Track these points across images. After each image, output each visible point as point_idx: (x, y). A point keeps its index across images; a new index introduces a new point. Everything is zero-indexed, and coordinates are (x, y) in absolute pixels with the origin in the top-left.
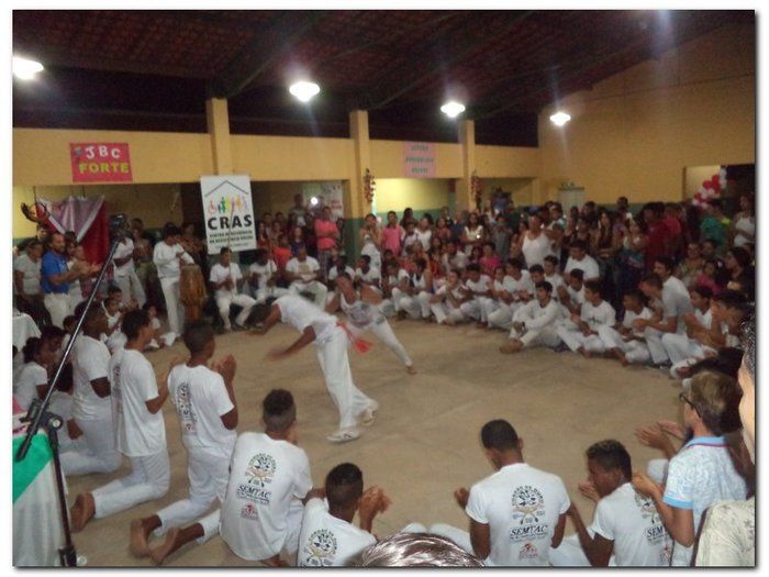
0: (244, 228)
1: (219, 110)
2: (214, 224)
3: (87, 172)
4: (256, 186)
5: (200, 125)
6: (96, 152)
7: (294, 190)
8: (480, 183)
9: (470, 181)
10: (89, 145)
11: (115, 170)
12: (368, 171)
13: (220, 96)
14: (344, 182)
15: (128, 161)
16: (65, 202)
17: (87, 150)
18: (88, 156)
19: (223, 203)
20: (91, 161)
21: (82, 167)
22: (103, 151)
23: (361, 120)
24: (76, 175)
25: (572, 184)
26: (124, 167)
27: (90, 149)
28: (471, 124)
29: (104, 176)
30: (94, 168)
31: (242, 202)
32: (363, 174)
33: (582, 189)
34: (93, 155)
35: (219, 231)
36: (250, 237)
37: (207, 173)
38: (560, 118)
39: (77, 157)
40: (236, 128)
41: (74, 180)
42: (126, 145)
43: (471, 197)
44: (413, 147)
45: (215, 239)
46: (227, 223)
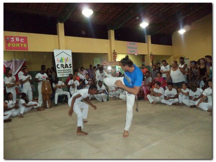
0: (69, 69)
1: (61, 27)
2: (59, 66)
3: (11, 46)
5: (54, 32)
6: (15, 39)
8: (153, 57)
9: (150, 55)
10: (12, 37)
11: (22, 46)
12: (114, 50)
13: (61, 22)
14: (106, 54)
15: (27, 43)
17: (11, 38)
18: (11, 41)
19: (62, 59)
21: (9, 45)
22: (17, 39)
23: (112, 33)
24: (7, 47)
26: (25, 45)
27: (12, 38)
28: (150, 37)
29: (17, 48)
30: (14, 45)
31: (69, 59)
32: (113, 51)
33: (188, 59)
34: (13, 41)
35: (60, 69)
36: (71, 72)
37: (56, 49)
38: (182, 32)
39: (7, 41)
40: (67, 33)
41: (6, 49)
42: (26, 37)
43: (150, 61)
44: (130, 44)
45: (59, 72)
46: (63, 66)
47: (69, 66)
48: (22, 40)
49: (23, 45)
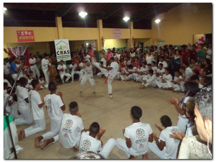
0: (67, 54)
1: (59, 20)
2: (59, 53)
3: (22, 39)
4: (70, 42)
5: (54, 25)
6: (24, 33)
7: (82, 43)
8: (135, 40)
9: (132, 39)
10: (22, 31)
12: (102, 37)
13: (59, 17)
14: (96, 40)
15: (33, 36)
16: (16, 48)
19: (61, 47)
20: (23, 36)
21: (20, 38)
22: (26, 33)
23: (100, 22)
24: (19, 40)
25: (161, 40)
27: (22, 32)
28: (132, 23)
29: (26, 40)
30: (24, 38)
31: (66, 47)
32: (101, 38)
33: (164, 41)
34: (23, 34)
35: (60, 55)
36: (69, 57)
37: (56, 39)
38: (158, 21)
39: (19, 35)
40: (64, 25)
41: (18, 41)
42: (33, 31)
43: (132, 44)
44: (115, 30)
45: (59, 57)
46: (62, 53)
47: (67, 52)
48: (30, 33)
49: (31, 37)
